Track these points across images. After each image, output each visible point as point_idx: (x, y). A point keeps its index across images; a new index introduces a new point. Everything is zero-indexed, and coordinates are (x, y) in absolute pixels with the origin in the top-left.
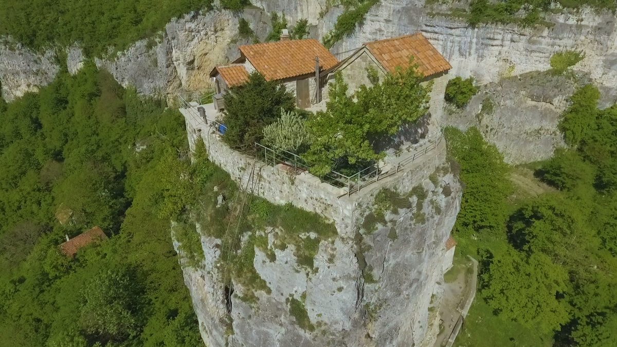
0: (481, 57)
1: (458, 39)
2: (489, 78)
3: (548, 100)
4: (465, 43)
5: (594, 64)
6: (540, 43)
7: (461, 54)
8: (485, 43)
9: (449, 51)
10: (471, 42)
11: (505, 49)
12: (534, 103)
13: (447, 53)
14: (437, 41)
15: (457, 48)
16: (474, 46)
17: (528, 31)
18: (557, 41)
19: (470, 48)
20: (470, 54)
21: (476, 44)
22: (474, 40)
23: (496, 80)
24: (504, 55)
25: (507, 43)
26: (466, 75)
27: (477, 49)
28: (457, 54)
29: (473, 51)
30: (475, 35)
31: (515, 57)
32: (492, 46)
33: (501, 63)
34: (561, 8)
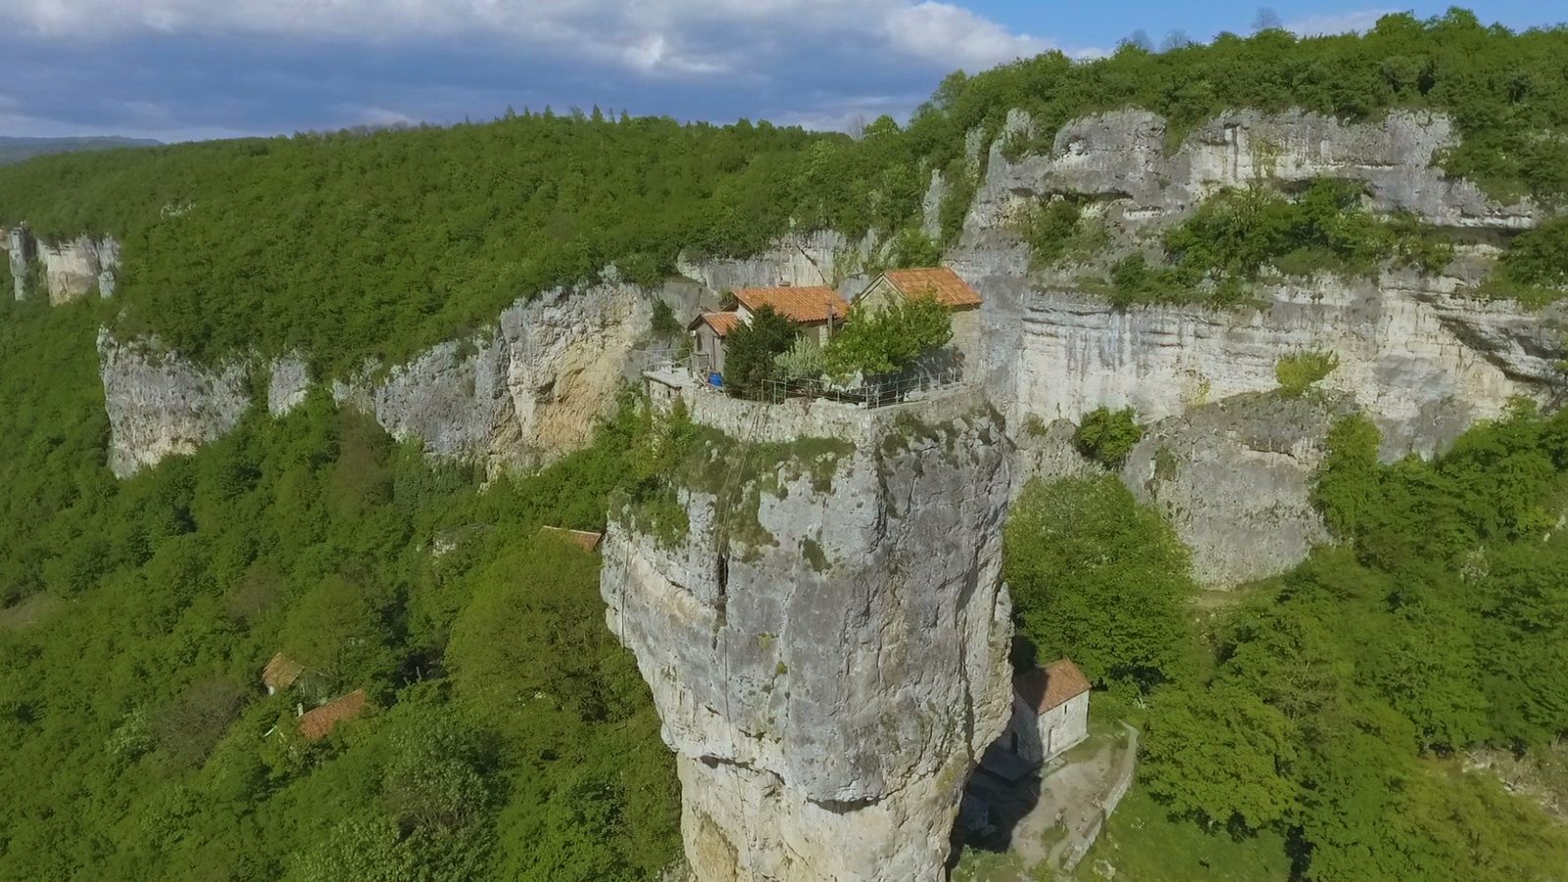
0: (1144, 367)
1: (1095, 334)
2: (1162, 408)
3: (1282, 447)
4: (1110, 341)
5: (1357, 377)
6: (1252, 340)
7: (1106, 364)
8: (1150, 339)
9: (1079, 356)
10: (1121, 340)
11: (1187, 351)
12: (1255, 454)
13: (1076, 361)
14: (1054, 339)
15: (1096, 352)
16: (1128, 347)
17: (1223, 316)
18: (1282, 335)
19: (1121, 351)
20: (1121, 363)
21: (1132, 343)
22: (1127, 336)
23: (1179, 412)
24: (1186, 363)
25: (1189, 340)
26: (1119, 403)
27: (1134, 353)
28: (1096, 363)
29: (1126, 357)
30: (1127, 326)
31: (1207, 367)
32: (1162, 345)
33: (1183, 378)
34: (1279, 275)
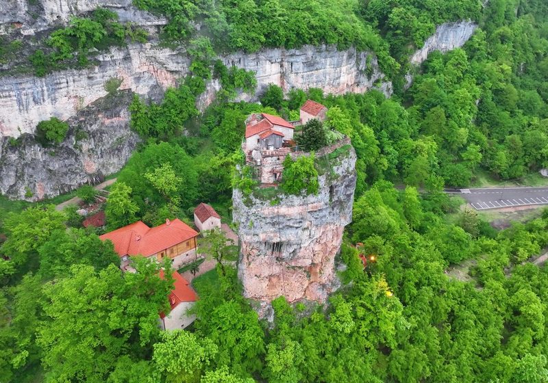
0: (54, 100)
1: (30, 91)
2: (67, 114)
3: (117, 115)
4: (38, 92)
6: (97, 78)
7: (36, 102)
8: (55, 88)
9: (24, 103)
10: (43, 91)
11: (71, 88)
12: (109, 120)
13: (23, 105)
14: (9, 99)
15: (31, 99)
16: (46, 93)
17: (85, 71)
18: (105, 73)
19: (43, 95)
20: (44, 100)
21: (48, 91)
22: (45, 88)
23: (74, 114)
24: (72, 94)
25: (71, 83)
26: (47, 117)
27: (49, 95)
28: (32, 103)
29: (46, 97)
30: (44, 84)
31: (81, 93)
32: (61, 88)
33: (72, 100)
34: (97, 50)
